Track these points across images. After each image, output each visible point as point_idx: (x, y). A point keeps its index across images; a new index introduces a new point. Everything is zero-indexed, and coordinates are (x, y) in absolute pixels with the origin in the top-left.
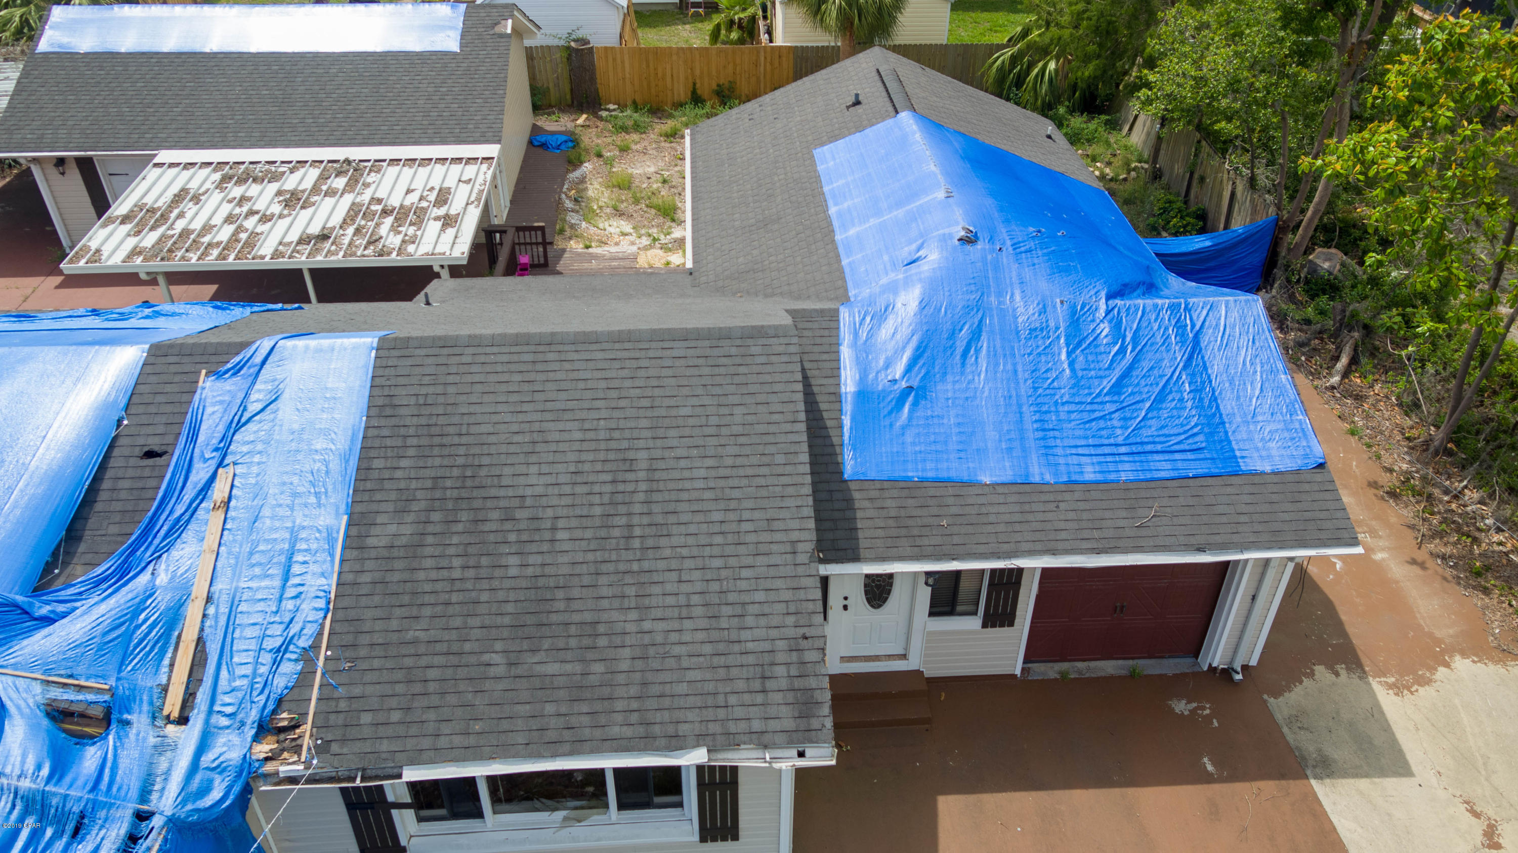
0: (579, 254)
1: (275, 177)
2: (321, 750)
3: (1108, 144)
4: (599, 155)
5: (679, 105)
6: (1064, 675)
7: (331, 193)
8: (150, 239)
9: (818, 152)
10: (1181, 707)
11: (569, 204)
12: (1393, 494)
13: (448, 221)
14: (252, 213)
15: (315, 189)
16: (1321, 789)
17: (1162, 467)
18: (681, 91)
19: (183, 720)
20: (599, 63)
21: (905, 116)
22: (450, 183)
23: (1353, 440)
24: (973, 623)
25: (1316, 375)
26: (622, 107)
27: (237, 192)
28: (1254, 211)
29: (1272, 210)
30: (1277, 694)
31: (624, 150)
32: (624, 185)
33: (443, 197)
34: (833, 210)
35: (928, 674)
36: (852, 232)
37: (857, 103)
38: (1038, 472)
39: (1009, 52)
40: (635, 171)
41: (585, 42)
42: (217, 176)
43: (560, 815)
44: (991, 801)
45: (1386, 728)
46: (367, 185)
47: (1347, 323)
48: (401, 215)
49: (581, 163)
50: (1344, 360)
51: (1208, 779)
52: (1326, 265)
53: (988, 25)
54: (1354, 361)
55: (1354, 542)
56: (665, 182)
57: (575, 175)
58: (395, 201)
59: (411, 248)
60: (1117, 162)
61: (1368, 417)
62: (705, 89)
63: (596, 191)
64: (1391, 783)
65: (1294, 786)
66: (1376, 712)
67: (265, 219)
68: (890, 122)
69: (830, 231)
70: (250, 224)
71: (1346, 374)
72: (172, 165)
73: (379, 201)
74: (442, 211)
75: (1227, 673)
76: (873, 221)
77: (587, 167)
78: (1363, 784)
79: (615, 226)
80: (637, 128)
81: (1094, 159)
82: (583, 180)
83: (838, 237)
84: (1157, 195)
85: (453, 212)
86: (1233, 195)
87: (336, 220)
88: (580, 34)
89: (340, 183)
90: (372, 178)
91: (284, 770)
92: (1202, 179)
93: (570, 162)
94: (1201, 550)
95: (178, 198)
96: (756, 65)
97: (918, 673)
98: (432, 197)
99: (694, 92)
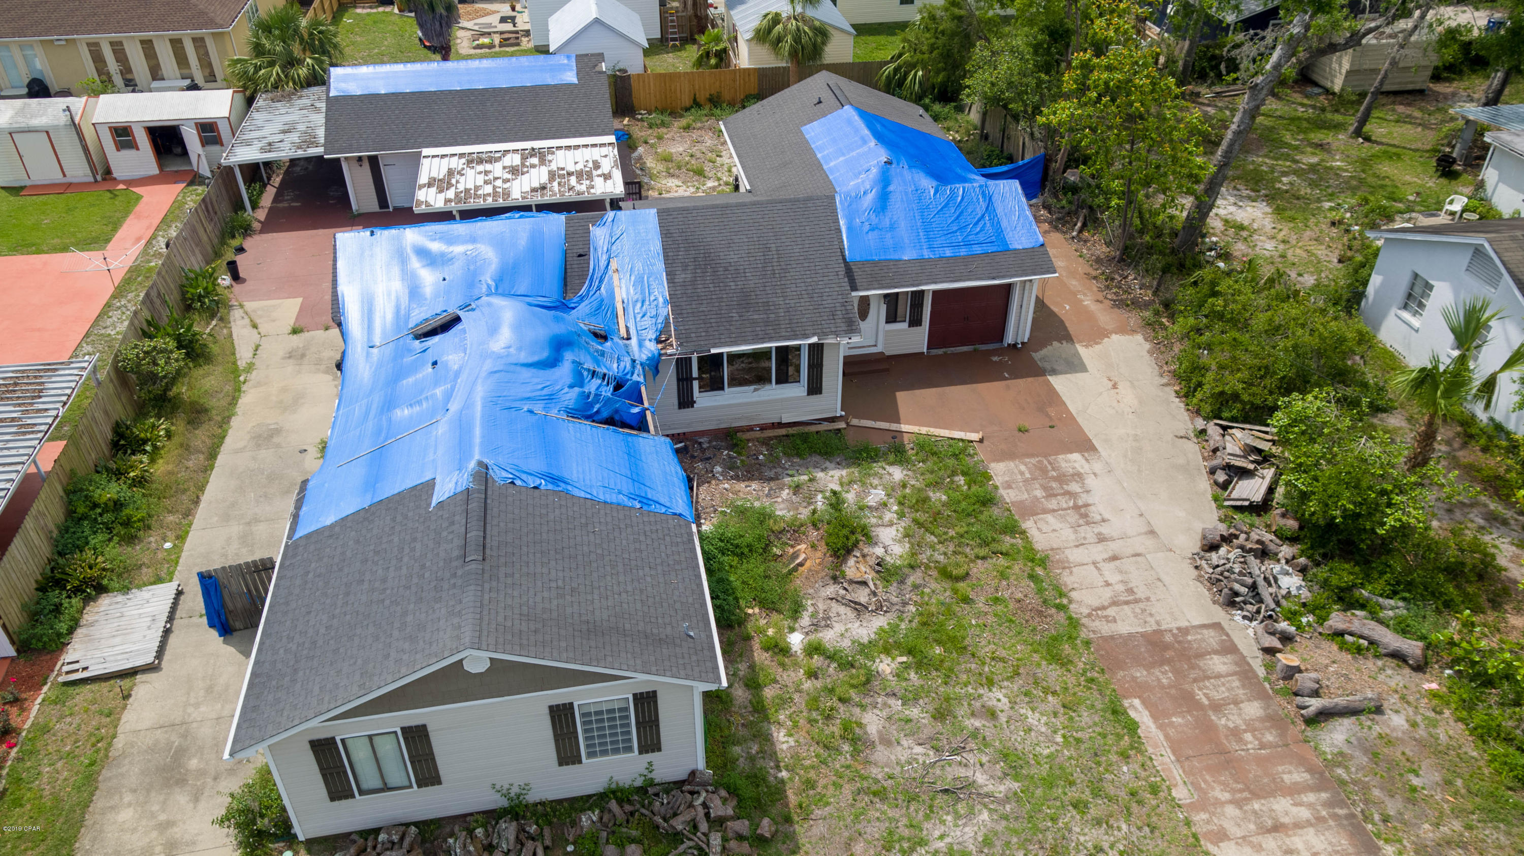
0: (656, 199)
1: (498, 160)
2: (681, 345)
3: (956, 120)
4: (646, 143)
5: (687, 109)
6: (945, 353)
7: (533, 166)
8: (451, 194)
9: (804, 129)
10: (995, 359)
11: (639, 172)
12: (1095, 278)
13: (607, 177)
14: (496, 179)
15: (523, 165)
16: (1052, 379)
17: (977, 250)
18: (687, 102)
19: (629, 339)
20: (634, 84)
21: (846, 107)
22: (596, 157)
23: (1081, 260)
24: (904, 326)
25: (1065, 233)
26: (650, 113)
27: (480, 168)
28: (1034, 151)
29: (1042, 150)
30: (1036, 351)
31: (660, 138)
32: (667, 159)
33: (597, 165)
34: (819, 156)
35: (887, 354)
36: (832, 164)
37: (820, 102)
38: (927, 254)
39: (892, 66)
40: (673, 151)
41: (625, 71)
42: (463, 160)
43: (752, 387)
44: (918, 392)
45: (1080, 359)
46: (550, 161)
47: (1081, 206)
48: (580, 175)
49: (637, 148)
50: (1079, 224)
51: (1006, 379)
52: (1072, 179)
53: (874, 45)
54: (1084, 225)
55: (1055, 272)
56: (692, 156)
57: (635, 155)
58: (571, 168)
59: (592, 191)
60: (963, 130)
61: (1089, 250)
62: (701, 98)
63: (650, 163)
64: (1079, 375)
65: (1041, 379)
66: (1077, 355)
67: (506, 181)
68: (840, 111)
69: (821, 165)
70: (499, 183)
71: (1080, 231)
72: (433, 157)
73: (563, 169)
74: (599, 172)
75: (1015, 345)
76: (842, 159)
77: (641, 150)
78: (1068, 376)
79: (672, 183)
80: (663, 124)
81: (949, 130)
82: (640, 158)
83: (825, 167)
84: (985, 149)
85: (606, 172)
86: (1024, 144)
87: (544, 178)
88: (621, 66)
89: (535, 161)
90: (550, 157)
91: (669, 352)
92: (1009, 138)
93: (630, 147)
94: (994, 278)
95: (451, 172)
96: (734, 81)
97: (882, 353)
98: (590, 165)
99: (695, 100)
